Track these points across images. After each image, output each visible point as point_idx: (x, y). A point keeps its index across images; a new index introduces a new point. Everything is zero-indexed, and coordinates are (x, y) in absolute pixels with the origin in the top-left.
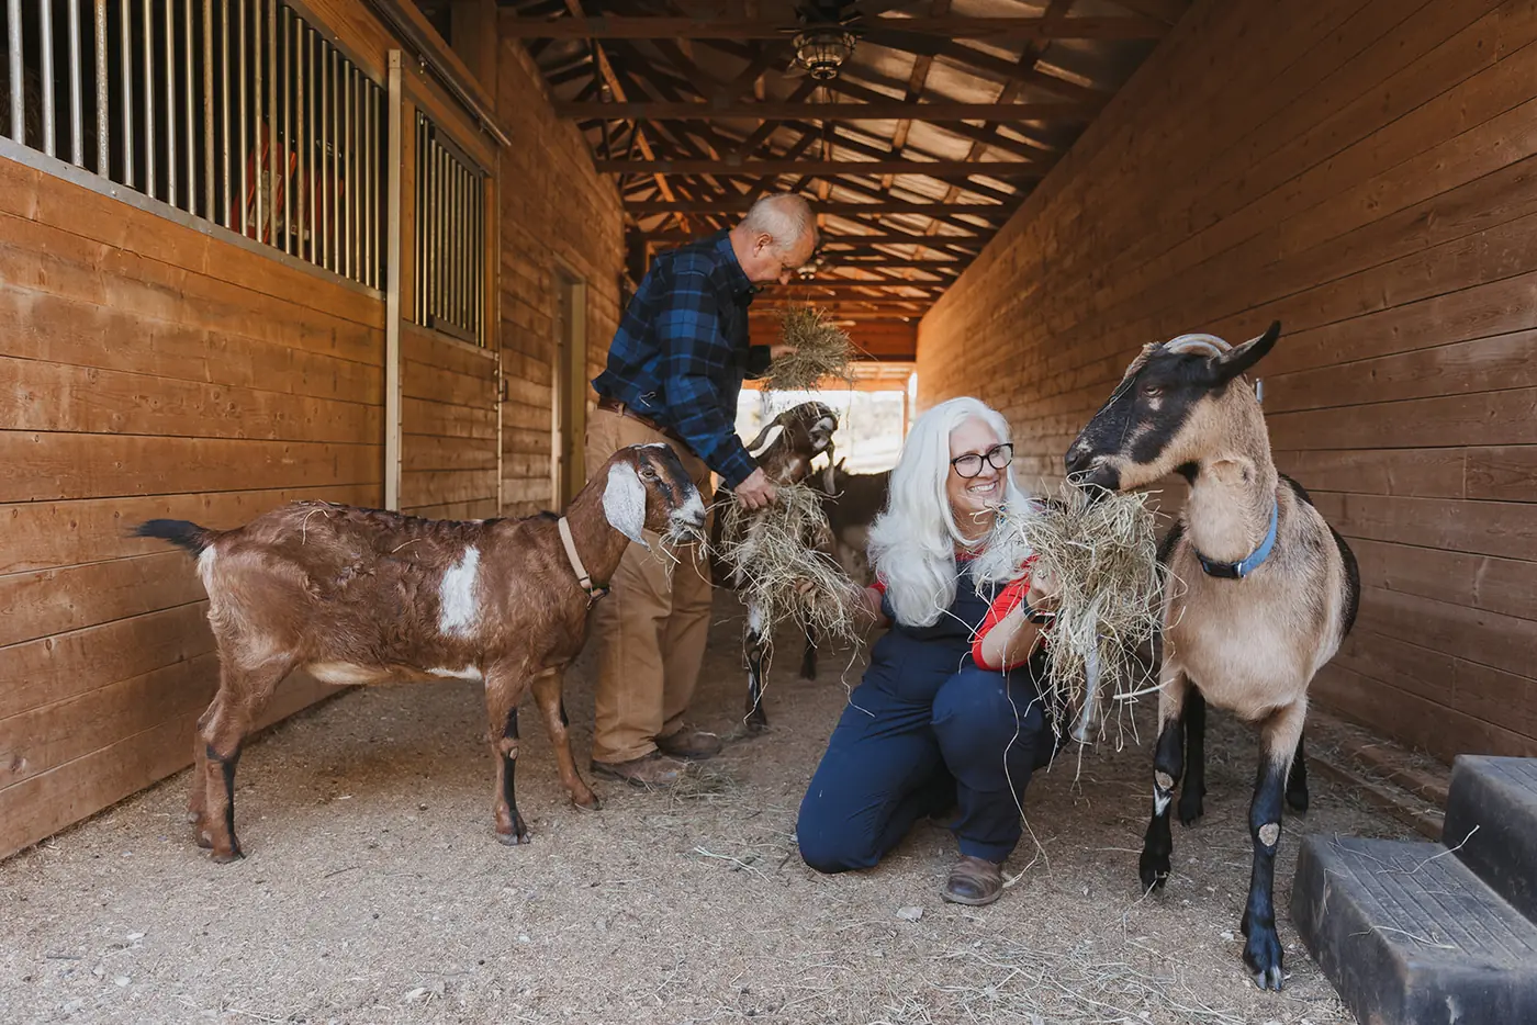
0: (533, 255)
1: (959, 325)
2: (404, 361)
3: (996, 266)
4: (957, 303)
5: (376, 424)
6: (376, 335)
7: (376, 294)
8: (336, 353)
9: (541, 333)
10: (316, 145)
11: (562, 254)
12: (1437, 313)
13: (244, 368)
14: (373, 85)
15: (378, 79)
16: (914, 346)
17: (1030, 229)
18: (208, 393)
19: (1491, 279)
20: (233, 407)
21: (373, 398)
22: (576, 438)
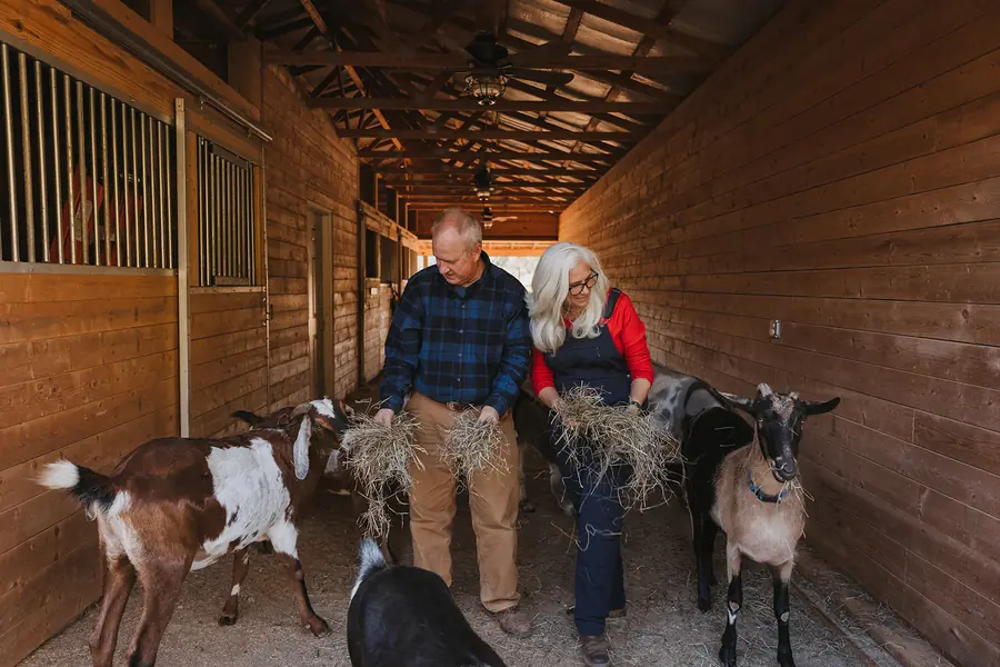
0: (291, 208)
1: (586, 224)
2: (192, 316)
3: (608, 192)
4: (584, 210)
5: (172, 363)
6: (171, 302)
7: (170, 273)
8: (139, 324)
9: (298, 259)
10: (119, 177)
11: (313, 201)
12: (896, 311)
13: (63, 359)
14: (163, 124)
15: (167, 120)
16: (557, 232)
17: (630, 174)
18: (32, 388)
19: (932, 299)
20: (54, 390)
21: (170, 344)
22: (327, 319)
